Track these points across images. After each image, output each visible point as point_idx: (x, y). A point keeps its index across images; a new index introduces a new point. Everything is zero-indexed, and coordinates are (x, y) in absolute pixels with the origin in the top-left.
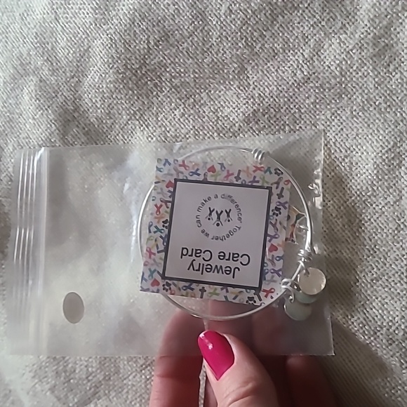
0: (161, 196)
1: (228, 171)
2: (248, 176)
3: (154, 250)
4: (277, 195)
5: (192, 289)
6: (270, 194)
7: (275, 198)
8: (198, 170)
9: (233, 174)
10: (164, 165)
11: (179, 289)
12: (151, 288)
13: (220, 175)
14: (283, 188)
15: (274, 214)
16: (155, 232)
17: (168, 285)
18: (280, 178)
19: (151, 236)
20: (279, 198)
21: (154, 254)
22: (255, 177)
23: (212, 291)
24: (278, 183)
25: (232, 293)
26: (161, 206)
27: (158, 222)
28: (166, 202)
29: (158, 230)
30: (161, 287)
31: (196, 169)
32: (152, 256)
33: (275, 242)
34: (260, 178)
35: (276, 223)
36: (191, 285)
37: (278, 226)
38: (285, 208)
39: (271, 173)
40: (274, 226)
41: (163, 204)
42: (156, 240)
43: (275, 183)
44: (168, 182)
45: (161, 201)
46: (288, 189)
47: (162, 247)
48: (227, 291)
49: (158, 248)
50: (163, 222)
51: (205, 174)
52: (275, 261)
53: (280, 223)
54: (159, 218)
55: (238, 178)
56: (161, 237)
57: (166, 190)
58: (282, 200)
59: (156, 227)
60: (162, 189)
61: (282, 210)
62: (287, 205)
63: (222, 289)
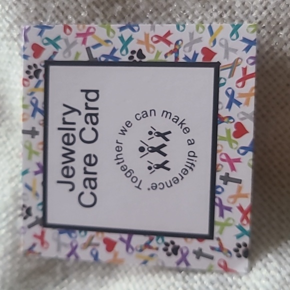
0: (186, 40)
1: (238, 160)
2: (231, 197)
3: (91, 41)
4: (201, 250)
5: (33, 115)
6: (200, 238)
7: (194, 245)
8: (239, 104)
9: (233, 169)
10: (245, 40)
11: (32, 93)
12: (29, 45)
13: (231, 147)
14: (211, 258)
15: (167, 245)
16: (121, 38)
17: (37, 74)
18: (229, 252)
19: (114, 32)
20: (195, 252)
21: (84, 42)
22: (229, 209)
23: (34, 148)
24: (221, 249)
25: (34, 182)
26: (169, 43)
27: (139, 42)
28: (176, 51)
29: (126, 43)
30: (32, 61)
31: (240, 100)
32: (80, 39)
33: (120, 247)
34: (229, 219)
35: (150, 248)
36: (40, 111)
37: (147, 252)
38: (179, 263)
39: (238, 237)
40: (147, 245)
41: (172, 47)
42: (107, 41)
43: (221, 245)
44: (214, 49)
45: (177, 42)
46: (211, 266)
47: (97, 53)
48: (36, 173)
49: (95, 47)
50: (140, 50)
51: (230, 118)
52: (90, 249)
53: (152, 256)
54: (146, 42)
55: (227, 179)
56: (114, 50)
57: (198, 48)
58: (191, 258)
59: (131, 39)
60: (200, 40)
61: (174, 259)
62: (183, 265)
63: (38, 164)
